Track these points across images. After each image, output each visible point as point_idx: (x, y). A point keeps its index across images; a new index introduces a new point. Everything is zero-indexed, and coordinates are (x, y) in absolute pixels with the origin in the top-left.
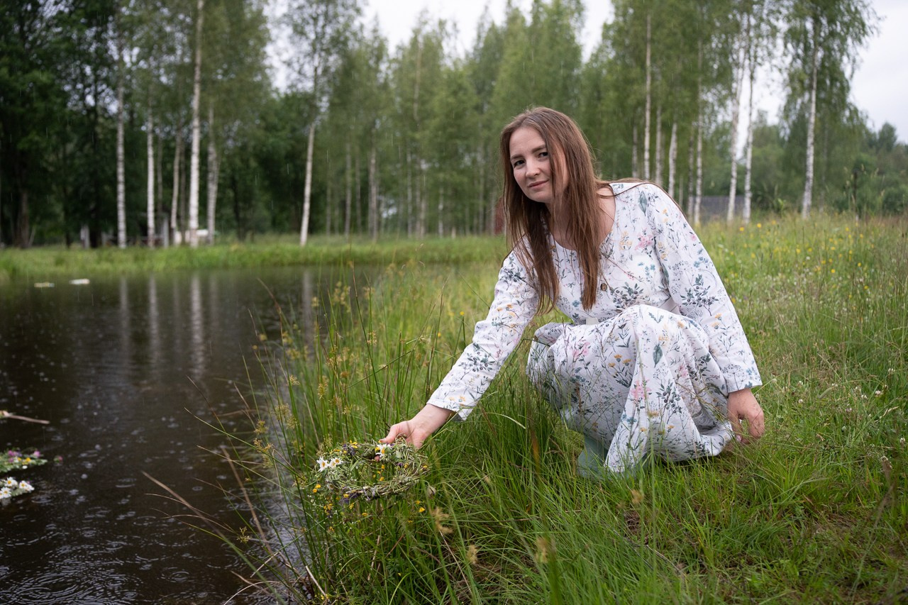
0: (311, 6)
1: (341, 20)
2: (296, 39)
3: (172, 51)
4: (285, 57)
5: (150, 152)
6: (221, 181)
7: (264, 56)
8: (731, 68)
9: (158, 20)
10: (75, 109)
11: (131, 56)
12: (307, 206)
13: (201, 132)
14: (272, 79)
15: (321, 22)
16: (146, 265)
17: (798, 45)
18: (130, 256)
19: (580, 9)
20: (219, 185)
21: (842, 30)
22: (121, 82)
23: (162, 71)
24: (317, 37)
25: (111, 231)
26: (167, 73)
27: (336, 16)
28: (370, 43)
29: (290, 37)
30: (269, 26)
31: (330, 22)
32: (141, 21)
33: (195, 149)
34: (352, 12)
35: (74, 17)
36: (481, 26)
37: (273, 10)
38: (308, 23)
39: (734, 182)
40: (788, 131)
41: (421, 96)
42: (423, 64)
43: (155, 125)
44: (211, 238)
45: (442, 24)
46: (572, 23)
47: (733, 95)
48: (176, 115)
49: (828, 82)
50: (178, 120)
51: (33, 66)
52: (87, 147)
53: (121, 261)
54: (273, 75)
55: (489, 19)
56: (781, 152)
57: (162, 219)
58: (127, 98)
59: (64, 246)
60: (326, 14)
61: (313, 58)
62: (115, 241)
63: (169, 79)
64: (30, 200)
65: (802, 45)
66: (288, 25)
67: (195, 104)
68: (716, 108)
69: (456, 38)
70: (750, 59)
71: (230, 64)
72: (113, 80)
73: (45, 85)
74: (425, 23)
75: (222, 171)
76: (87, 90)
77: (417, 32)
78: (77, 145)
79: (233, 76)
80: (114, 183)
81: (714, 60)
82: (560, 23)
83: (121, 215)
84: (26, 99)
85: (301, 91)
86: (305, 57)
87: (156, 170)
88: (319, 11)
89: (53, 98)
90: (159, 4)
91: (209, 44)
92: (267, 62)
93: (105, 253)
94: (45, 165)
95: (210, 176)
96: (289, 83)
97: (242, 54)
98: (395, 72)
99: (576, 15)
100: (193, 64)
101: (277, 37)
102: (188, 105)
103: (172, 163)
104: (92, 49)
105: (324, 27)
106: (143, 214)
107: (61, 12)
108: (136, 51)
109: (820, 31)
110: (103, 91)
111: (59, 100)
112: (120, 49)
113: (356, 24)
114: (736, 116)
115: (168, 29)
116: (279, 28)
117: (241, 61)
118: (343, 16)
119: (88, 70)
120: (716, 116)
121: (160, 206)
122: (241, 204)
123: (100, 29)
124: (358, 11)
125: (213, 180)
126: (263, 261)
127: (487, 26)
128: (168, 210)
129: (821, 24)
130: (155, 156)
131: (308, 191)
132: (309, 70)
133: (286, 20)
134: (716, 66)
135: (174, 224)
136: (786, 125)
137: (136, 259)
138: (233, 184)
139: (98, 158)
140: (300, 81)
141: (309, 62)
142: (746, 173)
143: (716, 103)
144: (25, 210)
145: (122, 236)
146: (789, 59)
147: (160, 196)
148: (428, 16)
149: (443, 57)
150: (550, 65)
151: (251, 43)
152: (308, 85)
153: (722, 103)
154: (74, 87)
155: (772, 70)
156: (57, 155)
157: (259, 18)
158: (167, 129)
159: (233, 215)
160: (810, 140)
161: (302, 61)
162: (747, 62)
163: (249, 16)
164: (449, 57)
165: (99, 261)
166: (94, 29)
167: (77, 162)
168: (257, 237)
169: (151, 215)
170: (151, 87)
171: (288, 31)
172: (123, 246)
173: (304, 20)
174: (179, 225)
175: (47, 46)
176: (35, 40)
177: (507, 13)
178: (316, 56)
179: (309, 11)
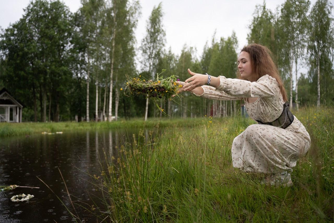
0: (148, 44)
1: (158, 48)
2: (144, 54)
3: (105, 59)
4: (140, 60)
5: (97, 91)
6: (120, 100)
7: (134, 60)
8: (289, 59)
9: (101, 50)
10: (75, 78)
11: (92, 62)
12: (147, 108)
13: (113, 85)
14: (136, 67)
15: (152, 49)
16: (94, 127)
17: (312, 51)
18: (89, 124)
19: (237, 42)
20: (119, 102)
21: (328, 45)
22: (89, 69)
23: (102, 66)
24: (150, 54)
25: (85, 117)
26: (103, 66)
27: (156, 47)
28: (168, 55)
29: (142, 54)
30: (135, 50)
31: (155, 49)
32: (95, 50)
33: (111, 90)
34: (161, 45)
35: (75, 50)
36: (205, 49)
37: (136, 46)
38: (148, 49)
39: (291, 97)
40: (311, 80)
41: (184, 71)
42: (185, 61)
43: (99, 83)
44: (116, 119)
45: (192, 48)
46: (234, 46)
47: (290, 69)
48: (106, 79)
49: (324, 62)
50: (106, 81)
51: (62, 65)
52: (78, 90)
53: (86, 126)
54: (136, 66)
55: (207, 46)
56: (310, 87)
57: (101, 113)
58: (90, 74)
59: (70, 122)
60: (153, 46)
61: (149, 60)
62: (86, 120)
63: (104, 68)
64: (60, 107)
65: (314, 51)
66: (141, 50)
67: (111, 76)
68: (285, 73)
69: (196, 52)
70: (295, 56)
71: (123, 63)
72: (87, 69)
73: (66, 71)
74: (185, 48)
75: (120, 97)
76: (78, 72)
77: (183, 51)
78: (75, 89)
79: (124, 67)
80: (86, 101)
81: (283, 57)
82: (230, 46)
83: (88, 111)
84: (60, 75)
85: (145, 71)
86: (147, 60)
87: (99, 97)
88: (151, 46)
89: (68, 75)
90: (101, 45)
91: (116, 56)
92: (134, 62)
93: (81, 123)
94: (64, 96)
95: (116, 99)
96: (141, 68)
97: (127, 59)
98: (176, 64)
99: (235, 44)
100: (111, 63)
101: (138, 54)
102: (109, 76)
103: (104, 94)
104: (80, 59)
105: (153, 50)
106: (94, 111)
107: (71, 49)
108: (94, 60)
109: (320, 46)
110: (83, 72)
111: (69, 75)
112: (89, 59)
113: (163, 49)
114: (291, 75)
115: (104, 52)
116: (138, 51)
117: (126, 62)
118: (159, 47)
119: (79, 66)
120: (285, 76)
121: (100, 108)
122: (126, 108)
123: (83, 53)
124: (164, 45)
125: (117, 100)
126: (132, 126)
127: (207, 49)
128: (102, 110)
129: (320, 43)
130: (99, 93)
131: (147, 103)
132: (148, 64)
133: (140, 48)
134: (284, 59)
135: (104, 114)
136: (311, 78)
137: (91, 125)
138: (124, 101)
139: (81, 93)
140: (145, 68)
141: (148, 62)
142: (296, 95)
143: (284, 71)
144: (58, 110)
145: (88, 118)
146: (309, 55)
147: (100, 105)
148: (187, 46)
149: (191, 59)
150: (227, 60)
151: (130, 56)
152: (147, 69)
153: (286, 71)
154: (75, 71)
155: (303, 59)
156: (68, 93)
157: (132, 48)
158: (103, 84)
159: (123, 111)
160: (319, 83)
161: (145, 61)
162: (294, 57)
163: (129, 48)
164: (194, 59)
165: (79, 126)
166: (81, 53)
167: (75, 95)
168: (131, 119)
169: (97, 111)
170: (98, 71)
171: (141, 52)
172: (88, 121)
173: (146, 48)
174: (106, 114)
175: (67, 59)
176: (63, 57)
177: (213, 44)
178: (150, 60)
179: (148, 45)
